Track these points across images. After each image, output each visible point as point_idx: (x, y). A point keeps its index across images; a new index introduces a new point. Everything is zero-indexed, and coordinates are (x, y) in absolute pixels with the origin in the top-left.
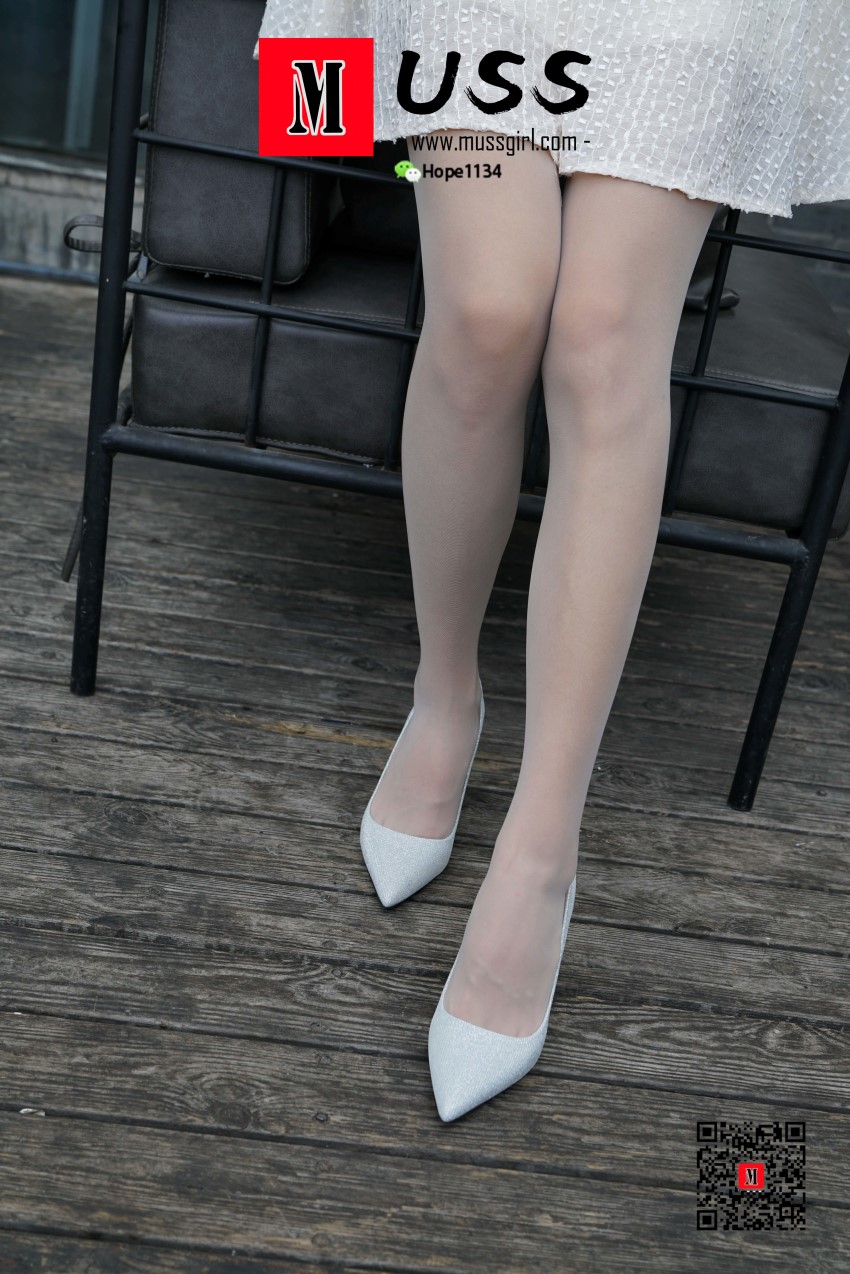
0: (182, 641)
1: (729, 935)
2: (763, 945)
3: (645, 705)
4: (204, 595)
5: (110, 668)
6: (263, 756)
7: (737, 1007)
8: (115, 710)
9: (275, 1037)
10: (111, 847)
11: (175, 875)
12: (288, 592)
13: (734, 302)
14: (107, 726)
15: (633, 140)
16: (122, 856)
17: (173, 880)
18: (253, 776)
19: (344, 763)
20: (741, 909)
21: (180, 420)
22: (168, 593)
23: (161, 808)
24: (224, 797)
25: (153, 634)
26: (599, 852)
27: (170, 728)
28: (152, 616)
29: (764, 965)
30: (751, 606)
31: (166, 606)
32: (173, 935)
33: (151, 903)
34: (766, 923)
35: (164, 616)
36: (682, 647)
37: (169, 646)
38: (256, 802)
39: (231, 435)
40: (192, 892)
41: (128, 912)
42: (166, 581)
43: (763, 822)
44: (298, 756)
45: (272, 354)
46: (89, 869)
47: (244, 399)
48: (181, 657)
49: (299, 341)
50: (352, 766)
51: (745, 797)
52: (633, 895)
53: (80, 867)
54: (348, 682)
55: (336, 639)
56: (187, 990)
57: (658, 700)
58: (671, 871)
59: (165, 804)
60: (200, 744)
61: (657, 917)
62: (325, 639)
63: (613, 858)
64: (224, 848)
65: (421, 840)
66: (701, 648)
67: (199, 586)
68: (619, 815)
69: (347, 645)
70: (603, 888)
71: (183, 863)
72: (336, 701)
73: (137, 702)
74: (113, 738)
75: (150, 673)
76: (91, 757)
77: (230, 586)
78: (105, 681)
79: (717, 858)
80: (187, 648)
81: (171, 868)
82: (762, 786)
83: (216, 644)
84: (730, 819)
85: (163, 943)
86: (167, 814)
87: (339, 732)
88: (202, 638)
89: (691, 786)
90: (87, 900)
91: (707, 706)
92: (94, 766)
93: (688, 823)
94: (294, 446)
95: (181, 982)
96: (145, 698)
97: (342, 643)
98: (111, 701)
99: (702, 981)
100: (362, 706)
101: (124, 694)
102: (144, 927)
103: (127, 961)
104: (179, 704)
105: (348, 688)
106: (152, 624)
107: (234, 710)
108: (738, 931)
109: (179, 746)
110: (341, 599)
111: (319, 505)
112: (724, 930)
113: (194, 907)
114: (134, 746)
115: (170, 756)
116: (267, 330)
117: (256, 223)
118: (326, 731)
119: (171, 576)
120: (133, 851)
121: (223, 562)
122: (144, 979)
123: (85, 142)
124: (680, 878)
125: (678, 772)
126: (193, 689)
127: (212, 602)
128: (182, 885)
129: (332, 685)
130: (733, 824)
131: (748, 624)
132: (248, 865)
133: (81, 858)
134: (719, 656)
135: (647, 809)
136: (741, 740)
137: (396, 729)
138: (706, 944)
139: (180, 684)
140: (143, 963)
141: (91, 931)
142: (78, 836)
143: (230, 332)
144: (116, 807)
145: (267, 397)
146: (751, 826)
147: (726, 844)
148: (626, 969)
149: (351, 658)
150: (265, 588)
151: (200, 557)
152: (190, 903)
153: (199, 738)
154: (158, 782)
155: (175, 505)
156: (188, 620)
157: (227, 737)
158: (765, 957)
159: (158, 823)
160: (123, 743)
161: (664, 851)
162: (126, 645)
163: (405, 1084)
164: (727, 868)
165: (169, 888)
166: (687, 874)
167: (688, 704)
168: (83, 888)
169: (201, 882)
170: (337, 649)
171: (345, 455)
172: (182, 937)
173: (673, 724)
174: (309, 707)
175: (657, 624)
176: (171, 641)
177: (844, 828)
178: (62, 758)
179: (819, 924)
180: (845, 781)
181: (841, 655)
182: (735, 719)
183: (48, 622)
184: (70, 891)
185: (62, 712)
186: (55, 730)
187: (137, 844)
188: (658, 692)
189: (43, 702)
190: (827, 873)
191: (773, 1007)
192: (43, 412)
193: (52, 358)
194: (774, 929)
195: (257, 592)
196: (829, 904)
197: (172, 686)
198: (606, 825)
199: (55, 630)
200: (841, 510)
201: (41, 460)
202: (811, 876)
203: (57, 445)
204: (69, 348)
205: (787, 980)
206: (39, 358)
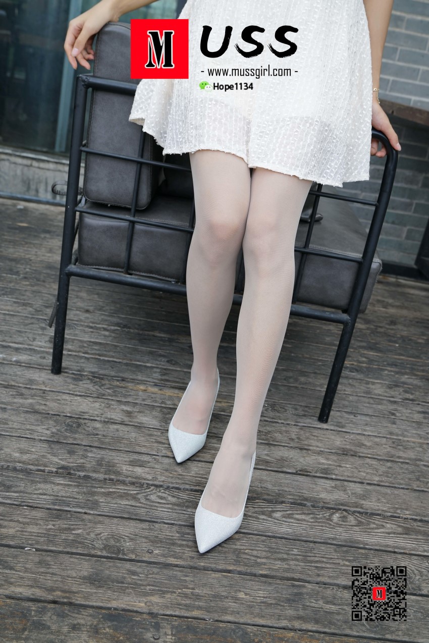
0: (97, 352)
1: (318, 475)
2: (332, 479)
3: (285, 379)
4: (107, 333)
5: (67, 363)
6: (129, 400)
7: (321, 505)
8: (69, 380)
9: (132, 517)
10: (66, 437)
11: (92, 449)
12: (141, 332)
13: (321, 219)
14: (65, 387)
15: (277, 156)
16: (70, 441)
17: (91, 451)
18: (125, 408)
19: (162, 403)
20: (323, 464)
21: (97, 263)
22: (92, 332)
23: (87, 421)
24: (113, 417)
25: (86, 349)
26: (266, 440)
27: (92, 388)
28: (85, 342)
29: (332, 487)
30: (328, 339)
31: (91, 338)
32: (91, 474)
33: (82, 461)
34: (333, 470)
35: (90, 342)
36: (300, 356)
37: (92, 354)
38: (126, 419)
39: (118, 269)
40: (99, 456)
41: (72, 465)
42: (91, 327)
43: (332, 428)
44: (144, 400)
45: (135, 237)
46: (57, 447)
47: (123, 255)
48: (97, 359)
49: (146, 232)
50: (165, 404)
51: (325, 418)
52: (279, 458)
53: (53, 446)
54: (165, 369)
55: (160, 352)
56: (96, 498)
57: (290, 377)
58: (295, 448)
59: (89, 419)
60: (104, 395)
61: (289, 466)
62: (156, 351)
63: (271, 442)
64: (113, 438)
65: (193, 435)
66: (308, 356)
67: (105, 329)
68: (274, 425)
69: (165, 354)
70: (267, 455)
71: (96, 444)
72: (160, 377)
73: (78, 377)
74: (68, 392)
75: (84, 365)
76: (59, 400)
77: (118, 330)
78: (65, 368)
79: (314, 443)
80: (99, 355)
81: (90, 446)
82: (332, 413)
83: (111, 353)
84: (319, 426)
85: (87, 477)
86: (89, 423)
87: (161, 390)
88: (106, 351)
89: (303, 413)
90: (55, 459)
91: (310, 380)
92: (60, 403)
93: (302, 428)
94: (144, 274)
95: (93, 494)
96: (82, 375)
97: (163, 353)
98: (68, 377)
99: (307, 494)
100: (170, 379)
101: (73, 374)
102: (78, 471)
103: (71, 485)
104: (96, 378)
105: (164, 372)
106: (85, 345)
107: (118, 380)
108: (322, 473)
109: (95, 395)
110: (163, 335)
112: (316, 472)
113: (100, 463)
114: (77, 395)
115: (91, 400)
116: (133, 227)
117: (129, 185)
118: (155, 390)
119: (93, 325)
120: (75, 439)
121: (115, 320)
122: (78, 493)
123: (63, 149)
124: (299, 451)
125: (298, 407)
126: (101, 372)
127: (110, 336)
128: (95, 453)
129: (158, 370)
130: (320, 428)
131: (327, 346)
132: (122, 445)
133: (53, 442)
134: (315, 359)
135: (285, 422)
136: (324, 394)
137: (184, 389)
138: (308, 478)
139: (96, 370)
140: (78, 486)
141: (57, 472)
142: (52, 433)
143: (118, 228)
144: (68, 421)
145: (133, 255)
146: (327, 429)
147: (317, 437)
148: (276, 489)
149: (166, 360)
150: (132, 331)
151: (106, 318)
152: (98, 461)
153: (103, 392)
154: (86, 410)
155: (96, 296)
156: (100, 344)
157: (115, 392)
158: (333, 483)
159: (85, 427)
160: (72, 394)
161: (292, 440)
162: (74, 353)
163: (185, 537)
164: (317, 447)
165: (90, 455)
166: (301, 449)
167: (303, 379)
168: (54, 455)
169: (103, 452)
170: (161, 356)
171: (164, 278)
172: (94, 475)
173: (296, 387)
174: (148, 380)
175: (290, 346)
176: (93, 352)
177: (365, 430)
178: (47, 400)
179: (354, 470)
180: (365, 411)
181: (364, 359)
182: (321, 385)
183: (43, 344)
184: (49, 456)
185: (47, 381)
186: (44, 388)
187: (77, 436)
188: (290, 374)
189: (40, 377)
190: (358, 449)
191: (336, 505)
192: (43, 258)
193: (48, 236)
194: (336, 472)
195: (128, 332)
196: (359, 462)
197: (93, 370)
198: (269, 429)
199: (45, 347)
200: (363, 302)
201: (42, 277)
202: (351, 450)
203: (48, 271)
204: (54, 232)
205: (341, 493)
206: (43, 236)
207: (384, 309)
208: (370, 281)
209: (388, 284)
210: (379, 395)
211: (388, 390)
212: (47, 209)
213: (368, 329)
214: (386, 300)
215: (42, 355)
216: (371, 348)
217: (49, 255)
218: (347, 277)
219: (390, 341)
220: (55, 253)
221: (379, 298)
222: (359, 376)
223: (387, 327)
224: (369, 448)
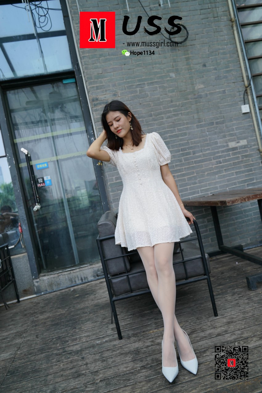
0: (130, 327)
1: (224, 333)
2: (229, 333)
4: (129, 319)
6: (150, 337)
7: (230, 342)
8: (126, 340)
10: (137, 357)
14: (127, 342)
16: (139, 358)
17: (148, 358)
18: (150, 340)
19: (161, 333)
20: (224, 329)
23: (140, 350)
24: (148, 345)
26: (201, 330)
27: (135, 339)
31: (125, 323)
32: (152, 365)
33: (147, 362)
35: (125, 324)
37: (128, 328)
38: (152, 343)
40: (151, 358)
41: (144, 364)
42: (123, 320)
43: (221, 317)
44: (154, 335)
46: (136, 361)
48: (131, 329)
51: (216, 315)
52: (208, 334)
53: (134, 362)
54: (155, 322)
55: (150, 317)
58: (212, 328)
60: (141, 339)
61: (213, 335)
63: (203, 330)
64: (152, 351)
67: (128, 318)
68: (201, 324)
70: (204, 335)
71: (148, 355)
72: (155, 326)
73: (129, 337)
74: (129, 343)
75: (128, 333)
77: (132, 317)
78: (124, 336)
79: (217, 324)
81: (147, 357)
82: (218, 312)
83: (135, 325)
84: (216, 318)
85: (151, 366)
86: (142, 350)
87: (158, 329)
88: (132, 325)
89: (208, 316)
90: (138, 365)
91: (205, 305)
92: (128, 348)
93: (211, 321)
96: (130, 336)
98: (125, 339)
99: (223, 341)
100: (159, 325)
101: (126, 337)
102: (148, 365)
103: (148, 371)
104: (135, 335)
105: (156, 323)
107: (142, 333)
108: (225, 332)
111: (137, 300)
112: (223, 333)
113: (152, 360)
114: (132, 343)
115: (138, 342)
118: (156, 330)
119: (123, 319)
120: (140, 357)
121: (129, 314)
122: (151, 372)
124: (213, 329)
125: (206, 315)
126: (135, 332)
128: (149, 358)
129: (153, 324)
130: (217, 319)
133: (134, 360)
135: (204, 322)
136: (212, 307)
138: (221, 336)
140: (150, 370)
141: (141, 369)
142: (132, 358)
144: (134, 352)
146: (219, 318)
147: (217, 322)
148: (213, 344)
149: (154, 319)
150: (137, 315)
154: (138, 346)
156: (129, 324)
157: (143, 337)
158: (230, 334)
159: (141, 352)
160: (131, 343)
161: (210, 326)
164: (219, 325)
165: (148, 359)
166: (214, 328)
167: (202, 306)
168: (137, 364)
169: (152, 357)
170: (151, 319)
173: (202, 309)
174: (152, 328)
177: (232, 313)
178: (123, 349)
179: (235, 327)
180: (229, 307)
181: (219, 290)
182: (210, 305)
183: (110, 332)
184: (135, 365)
185: (120, 343)
186: (120, 346)
187: (140, 355)
188: (197, 306)
189: (116, 343)
190: (232, 320)
191: (234, 340)
192: (92, 304)
193: (88, 295)
194: (229, 330)
195: (136, 316)
196: (235, 324)
197: (132, 333)
198: (200, 326)
199: (112, 333)
200: (209, 270)
201: (95, 310)
202: (230, 321)
203: (96, 307)
204: (90, 293)
205: (234, 336)
206: (86, 296)
207: (217, 270)
208: (207, 262)
209: (214, 260)
210: (230, 299)
211: (232, 297)
212: (82, 287)
213: (215, 279)
214: (216, 266)
215: (113, 335)
216: (220, 285)
217: (93, 302)
218: (200, 264)
219: (225, 280)
220: (94, 300)
221: (213, 267)
222: (220, 296)
223: (221, 275)
224: (236, 318)
